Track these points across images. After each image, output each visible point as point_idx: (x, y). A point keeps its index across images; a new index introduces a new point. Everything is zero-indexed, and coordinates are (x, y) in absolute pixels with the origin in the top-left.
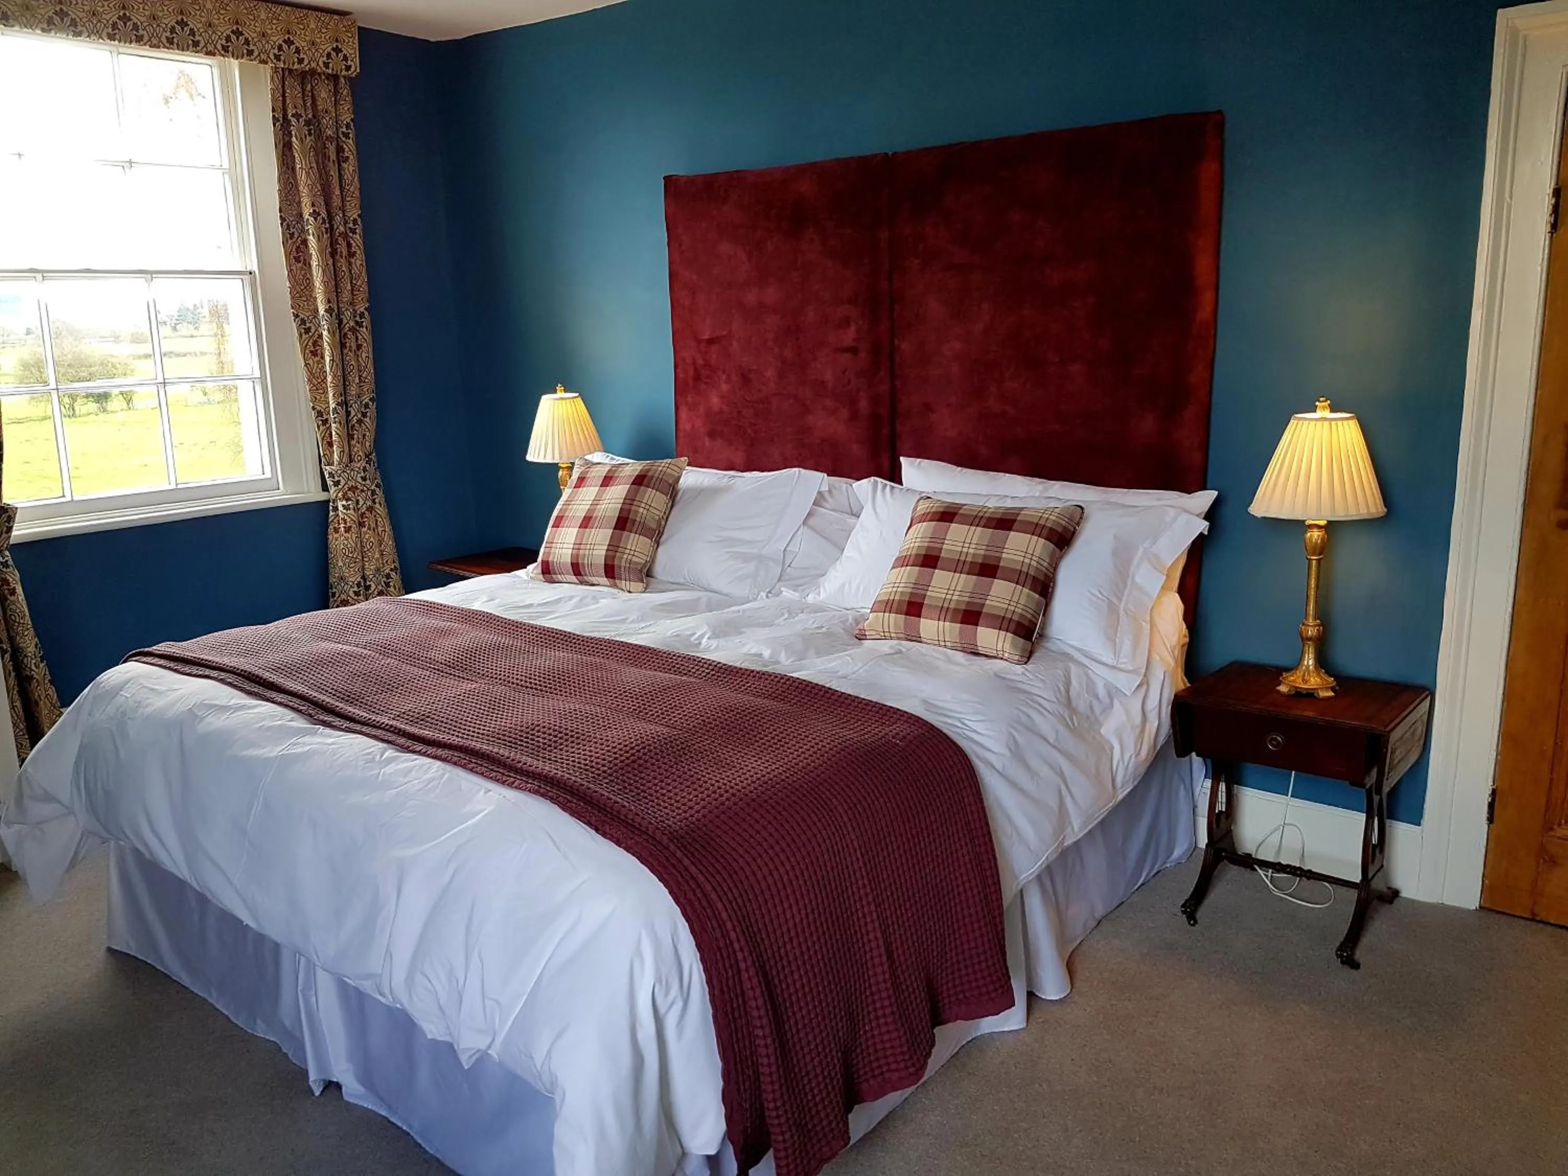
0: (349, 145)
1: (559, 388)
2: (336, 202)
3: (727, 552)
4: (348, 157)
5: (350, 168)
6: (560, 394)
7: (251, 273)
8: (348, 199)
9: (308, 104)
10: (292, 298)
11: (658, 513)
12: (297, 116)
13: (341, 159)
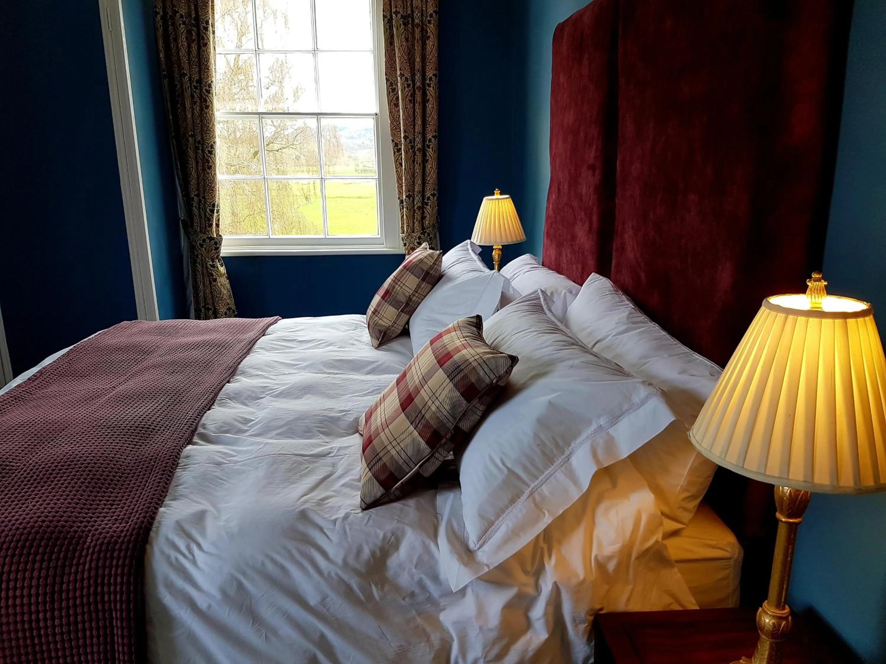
0: (431, 29)
1: (497, 191)
2: (418, 66)
3: (428, 330)
4: (429, 36)
5: (431, 44)
6: (497, 196)
7: (376, 115)
8: (428, 64)
9: (408, 4)
10: (391, 130)
11: (409, 290)
12: (397, 13)
13: (424, 39)
